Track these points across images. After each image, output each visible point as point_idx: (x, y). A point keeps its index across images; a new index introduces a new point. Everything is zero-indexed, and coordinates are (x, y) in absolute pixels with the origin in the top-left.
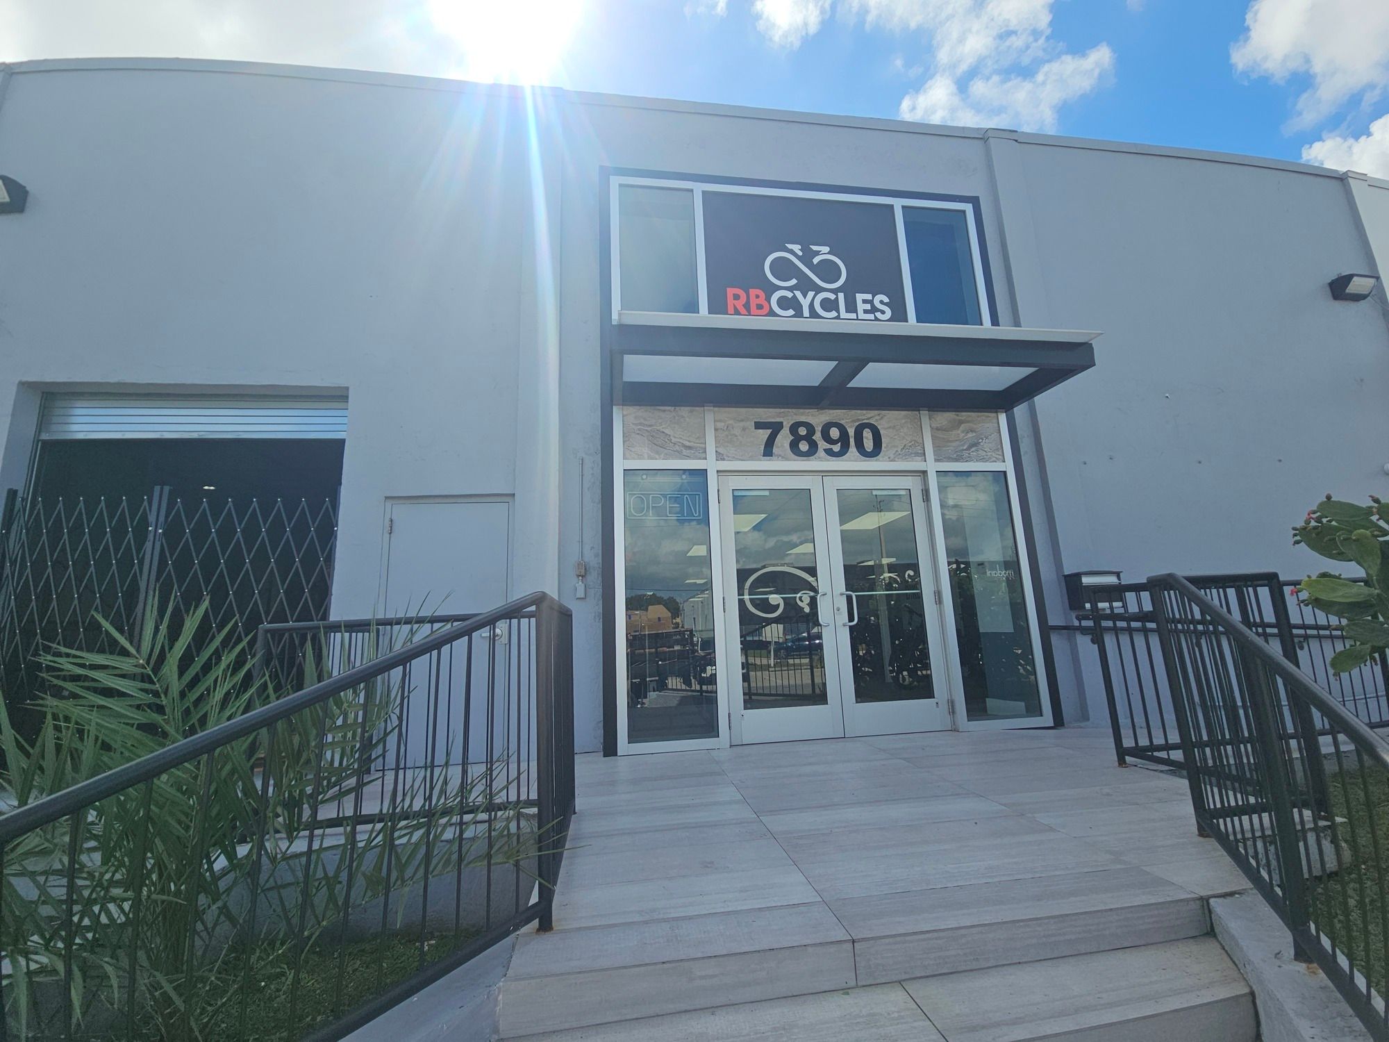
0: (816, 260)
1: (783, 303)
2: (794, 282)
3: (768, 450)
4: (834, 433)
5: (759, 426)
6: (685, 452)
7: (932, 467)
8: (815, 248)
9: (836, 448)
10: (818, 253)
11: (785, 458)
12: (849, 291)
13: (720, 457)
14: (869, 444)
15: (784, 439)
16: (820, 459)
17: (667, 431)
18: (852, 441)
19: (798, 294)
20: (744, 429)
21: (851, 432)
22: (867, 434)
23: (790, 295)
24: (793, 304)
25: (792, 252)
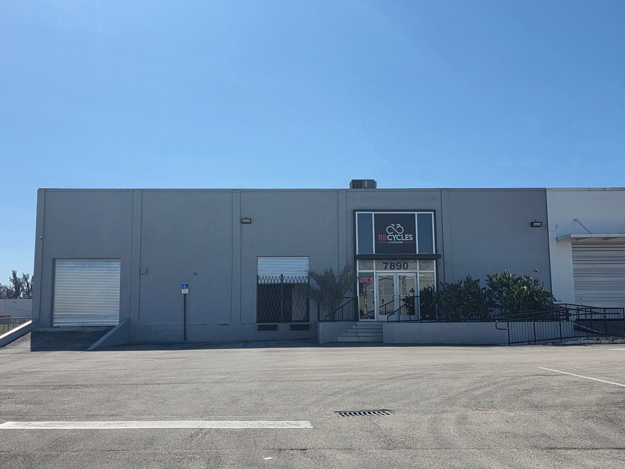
0: (397, 228)
1: (390, 237)
2: (392, 233)
3: (385, 269)
4: (399, 264)
5: (384, 263)
6: (370, 269)
7: (418, 271)
8: (397, 225)
9: (399, 268)
10: (398, 226)
11: (389, 270)
12: (404, 234)
13: (376, 270)
14: (406, 267)
15: (389, 266)
16: (396, 270)
17: (366, 265)
18: (402, 266)
19: (393, 235)
20: (381, 264)
21: (402, 264)
22: (405, 265)
23: (391, 236)
24: (392, 238)
25: (392, 226)
